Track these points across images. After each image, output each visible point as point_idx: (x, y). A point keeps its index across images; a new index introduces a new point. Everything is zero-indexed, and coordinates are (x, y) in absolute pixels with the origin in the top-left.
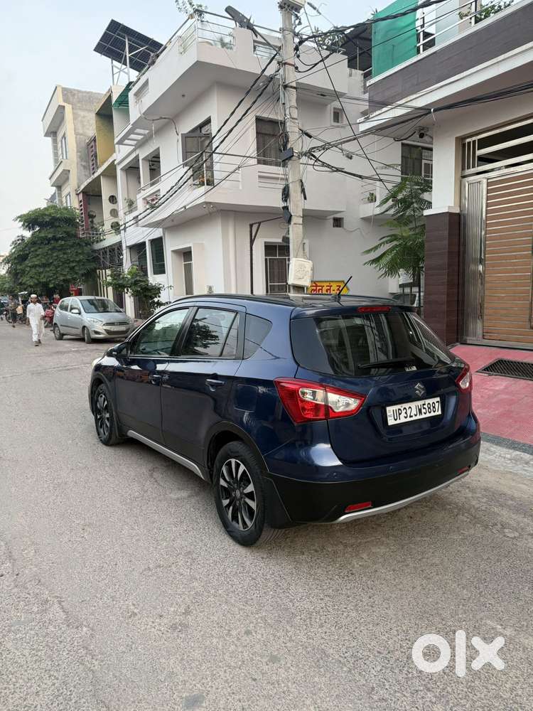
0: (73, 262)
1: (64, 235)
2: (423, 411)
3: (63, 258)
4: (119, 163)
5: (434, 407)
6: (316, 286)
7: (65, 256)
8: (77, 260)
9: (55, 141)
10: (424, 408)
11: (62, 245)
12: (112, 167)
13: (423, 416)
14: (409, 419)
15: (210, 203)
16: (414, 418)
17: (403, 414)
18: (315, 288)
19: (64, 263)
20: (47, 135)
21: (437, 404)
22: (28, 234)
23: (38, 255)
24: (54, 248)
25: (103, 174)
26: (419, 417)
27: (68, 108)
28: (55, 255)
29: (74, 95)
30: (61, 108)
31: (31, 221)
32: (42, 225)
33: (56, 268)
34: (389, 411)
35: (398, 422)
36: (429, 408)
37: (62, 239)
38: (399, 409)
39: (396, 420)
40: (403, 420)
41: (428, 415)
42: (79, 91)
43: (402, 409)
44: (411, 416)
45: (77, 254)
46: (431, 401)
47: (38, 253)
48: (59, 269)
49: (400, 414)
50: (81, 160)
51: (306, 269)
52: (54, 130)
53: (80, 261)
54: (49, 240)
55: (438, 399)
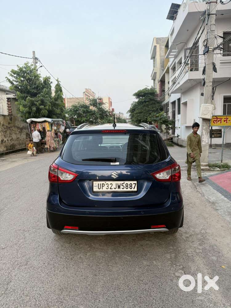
0: (151, 111)
1: (149, 100)
3: (147, 109)
4: (170, 67)
5: (131, 186)
6: (217, 118)
7: (148, 109)
8: (153, 110)
9: (154, 61)
10: (122, 186)
11: (147, 104)
12: (168, 68)
13: (121, 190)
14: (109, 190)
15: (192, 80)
16: (113, 190)
17: (105, 187)
18: (216, 120)
19: (147, 111)
20: (151, 59)
21: (134, 185)
22: (137, 100)
23: (138, 109)
24: (144, 106)
25: (166, 72)
26: (117, 190)
27: (158, 46)
28: (144, 108)
29: (161, 40)
30: (155, 46)
31: (138, 95)
32: (142, 96)
33: (144, 114)
34: (96, 183)
35: (101, 190)
36: (127, 186)
37: (148, 101)
38: (103, 184)
39: (99, 189)
40: (104, 190)
41: (125, 190)
42: (163, 38)
45: (153, 107)
46: (129, 182)
47: (138, 108)
48: (145, 114)
50: (162, 67)
51: (210, 110)
52: (154, 56)
53: (154, 110)
54: (143, 102)
55: (136, 182)
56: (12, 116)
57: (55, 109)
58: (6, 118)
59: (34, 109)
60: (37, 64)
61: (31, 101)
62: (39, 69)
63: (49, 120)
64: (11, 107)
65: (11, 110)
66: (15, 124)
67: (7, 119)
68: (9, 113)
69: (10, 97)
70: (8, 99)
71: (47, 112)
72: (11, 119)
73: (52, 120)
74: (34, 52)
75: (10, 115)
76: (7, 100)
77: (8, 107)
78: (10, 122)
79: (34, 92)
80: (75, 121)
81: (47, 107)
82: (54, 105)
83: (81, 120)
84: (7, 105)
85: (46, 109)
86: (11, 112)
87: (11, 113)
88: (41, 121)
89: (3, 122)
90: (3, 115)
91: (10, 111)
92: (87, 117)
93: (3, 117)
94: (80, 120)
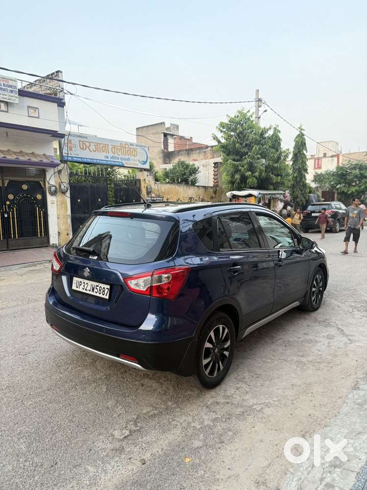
2: (95, 290)
5: (104, 291)
10: (96, 289)
13: (94, 294)
14: (84, 291)
16: (88, 292)
17: (82, 286)
21: (106, 290)
26: (91, 293)
34: (75, 280)
35: (78, 289)
36: (100, 290)
38: (81, 282)
39: (77, 287)
40: (81, 290)
41: (98, 295)
43: (83, 282)
44: (86, 290)
46: (103, 286)
49: (80, 285)
55: (108, 287)
56: (217, 188)
57: (271, 175)
58: (208, 191)
59: (237, 176)
60: (260, 108)
61: (234, 165)
62: (261, 116)
63: (255, 192)
64: (217, 175)
65: (217, 179)
66: (221, 198)
67: (210, 191)
68: (215, 183)
69: (218, 161)
70: (215, 164)
71: (255, 180)
72: (215, 192)
73: (260, 193)
74: (258, 91)
75: (216, 186)
76: (213, 165)
77: (214, 175)
78: (214, 196)
79: (244, 151)
80: (338, 193)
81: (257, 174)
82: (272, 170)
83: (348, 191)
84: (213, 173)
85: (254, 177)
86: (218, 182)
87: (216, 184)
88: (244, 195)
89: (203, 196)
90: (203, 187)
91: (216, 181)
92: (360, 186)
93: (204, 189)
94: (346, 191)
